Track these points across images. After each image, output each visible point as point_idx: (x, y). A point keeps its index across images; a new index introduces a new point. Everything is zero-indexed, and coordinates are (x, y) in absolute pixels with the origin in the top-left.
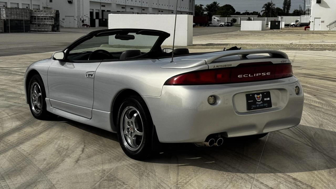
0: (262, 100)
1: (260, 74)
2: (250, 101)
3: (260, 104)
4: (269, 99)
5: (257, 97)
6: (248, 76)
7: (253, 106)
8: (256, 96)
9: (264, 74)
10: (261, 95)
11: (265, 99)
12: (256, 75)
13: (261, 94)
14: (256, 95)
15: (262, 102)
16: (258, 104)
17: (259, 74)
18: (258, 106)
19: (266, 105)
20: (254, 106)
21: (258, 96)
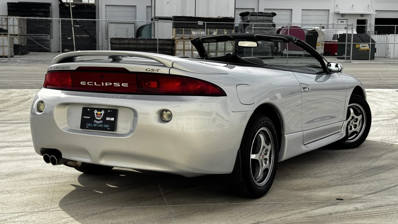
0: (104, 119)
1: (111, 84)
2: (86, 117)
3: (98, 124)
4: (113, 119)
5: (97, 114)
6: (94, 84)
7: (88, 124)
8: (96, 112)
9: (117, 85)
10: (103, 112)
11: (108, 119)
12: (104, 84)
13: (103, 111)
14: (96, 111)
15: (101, 122)
16: (95, 123)
17: (110, 84)
18: (95, 125)
19: (106, 126)
20: (89, 125)
21: (99, 113)
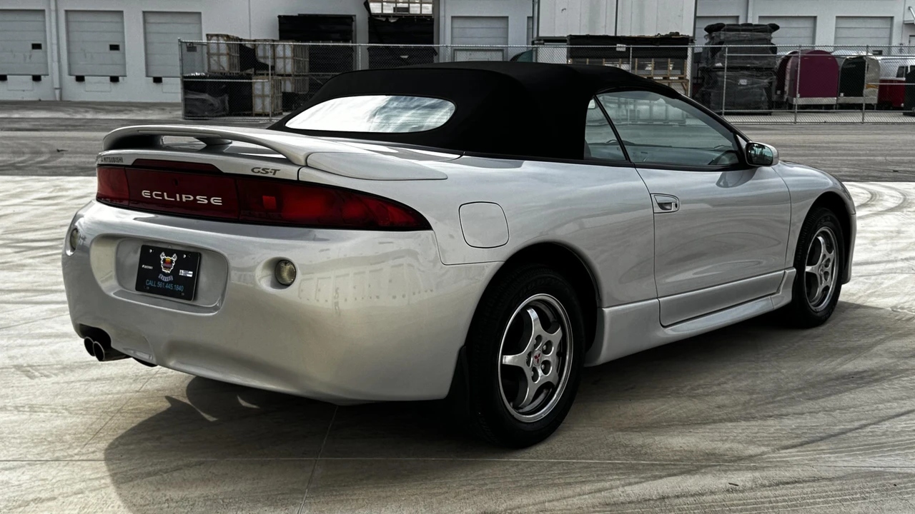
0: (175, 273)
1: (192, 198)
2: (146, 267)
3: (166, 283)
4: (190, 274)
5: (164, 260)
6: (162, 196)
7: (148, 282)
8: (163, 256)
9: (202, 200)
10: (174, 258)
11: (182, 273)
12: (181, 198)
13: (175, 255)
14: (163, 254)
15: (171, 278)
16: (161, 281)
17: (190, 198)
18: (160, 285)
19: (179, 288)
20: (151, 283)
21: (168, 258)
